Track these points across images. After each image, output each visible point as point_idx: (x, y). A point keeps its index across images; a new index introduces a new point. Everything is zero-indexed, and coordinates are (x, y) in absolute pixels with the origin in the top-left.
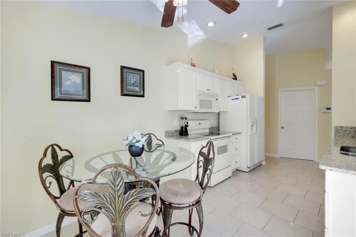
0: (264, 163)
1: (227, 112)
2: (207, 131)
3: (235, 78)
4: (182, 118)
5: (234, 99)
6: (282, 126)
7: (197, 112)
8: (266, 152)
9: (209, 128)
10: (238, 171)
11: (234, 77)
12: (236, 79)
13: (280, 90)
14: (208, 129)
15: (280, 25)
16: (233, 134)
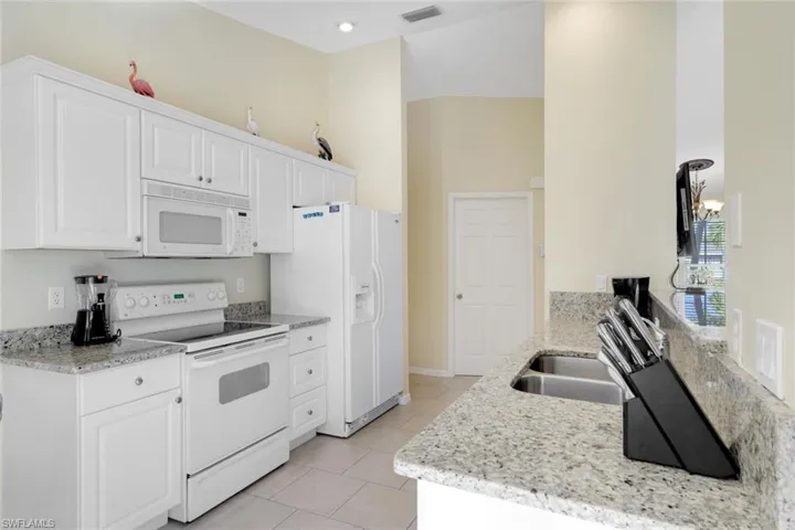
0: (404, 400)
1: (289, 254)
2: (220, 318)
3: (326, 153)
4: (83, 280)
5: (310, 215)
6: (459, 293)
7: (144, 257)
8: (412, 362)
9: (225, 310)
10: (322, 438)
11: (323, 151)
12: (330, 158)
13: (452, 195)
14: (222, 313)
15: (432, 12)
16: (292, 327)
